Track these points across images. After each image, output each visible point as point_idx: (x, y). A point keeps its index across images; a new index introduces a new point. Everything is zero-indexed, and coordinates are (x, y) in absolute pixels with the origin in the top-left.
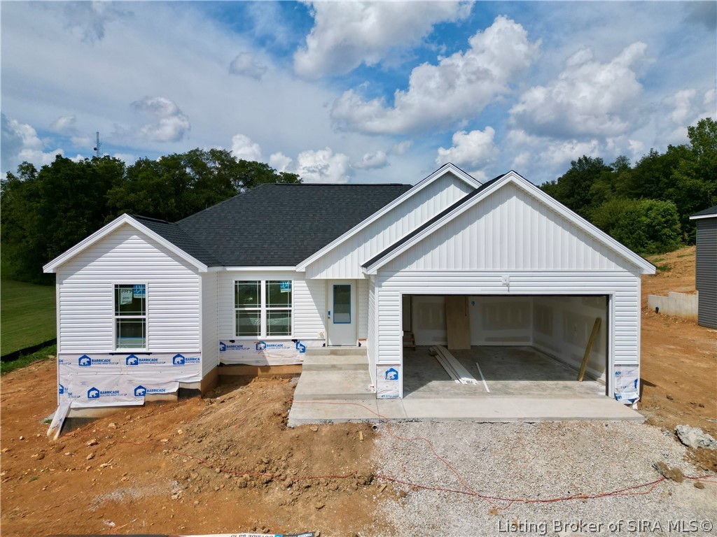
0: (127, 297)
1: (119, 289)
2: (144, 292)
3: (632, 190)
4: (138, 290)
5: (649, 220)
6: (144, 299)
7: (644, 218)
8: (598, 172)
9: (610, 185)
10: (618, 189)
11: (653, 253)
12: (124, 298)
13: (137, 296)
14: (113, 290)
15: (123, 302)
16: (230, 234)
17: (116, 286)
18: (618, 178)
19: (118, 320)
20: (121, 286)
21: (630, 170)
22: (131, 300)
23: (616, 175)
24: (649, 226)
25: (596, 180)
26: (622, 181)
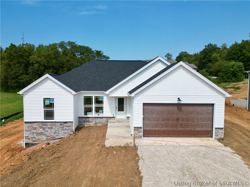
0: (47, 102)
1: (45, 100)
2: (53, 101)
3: (228, 57)
4: (51, 100)
5: (233, 69)
6: (53, 103)
7: (231, 69)
8: (215, 49)
9: (219, 55)
10: (222, 56)
11: (234, 82)
12: (47, 103)
13: (51, 102)
14: (43, 100)
15: (46, 104)
16: (81, 79)
17: (44, 99)
18: (222, 52)
19: (44, 110)
20: (46, 99)
21: (227, 49)
22: (49, 103)
23: (222, 51)
24: (233, 71)
25: (214, 53)
26: (224, 53)
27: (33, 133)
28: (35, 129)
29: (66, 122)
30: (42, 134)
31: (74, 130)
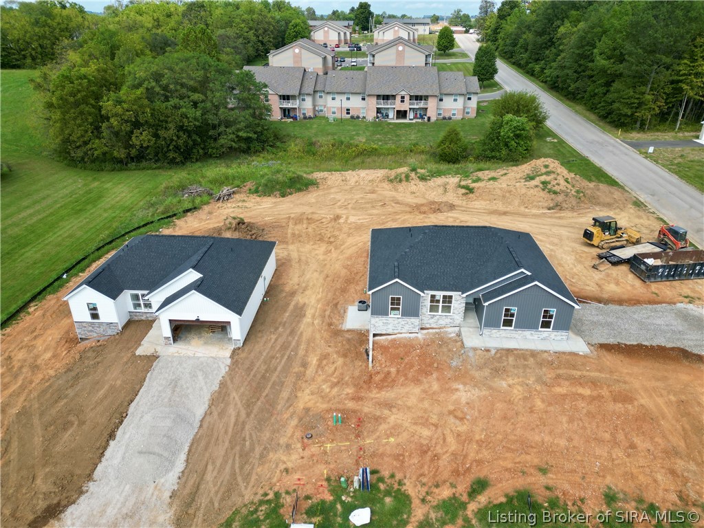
4: (94, 304)
6: (97, 307)
14: (87, 305)
19: (90, 313)
22: (92, 307)
27: (84, 330)
28: (85, 327)
29: (112, 323)
30: (91, 331)
31: (120, 329)
